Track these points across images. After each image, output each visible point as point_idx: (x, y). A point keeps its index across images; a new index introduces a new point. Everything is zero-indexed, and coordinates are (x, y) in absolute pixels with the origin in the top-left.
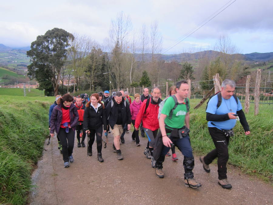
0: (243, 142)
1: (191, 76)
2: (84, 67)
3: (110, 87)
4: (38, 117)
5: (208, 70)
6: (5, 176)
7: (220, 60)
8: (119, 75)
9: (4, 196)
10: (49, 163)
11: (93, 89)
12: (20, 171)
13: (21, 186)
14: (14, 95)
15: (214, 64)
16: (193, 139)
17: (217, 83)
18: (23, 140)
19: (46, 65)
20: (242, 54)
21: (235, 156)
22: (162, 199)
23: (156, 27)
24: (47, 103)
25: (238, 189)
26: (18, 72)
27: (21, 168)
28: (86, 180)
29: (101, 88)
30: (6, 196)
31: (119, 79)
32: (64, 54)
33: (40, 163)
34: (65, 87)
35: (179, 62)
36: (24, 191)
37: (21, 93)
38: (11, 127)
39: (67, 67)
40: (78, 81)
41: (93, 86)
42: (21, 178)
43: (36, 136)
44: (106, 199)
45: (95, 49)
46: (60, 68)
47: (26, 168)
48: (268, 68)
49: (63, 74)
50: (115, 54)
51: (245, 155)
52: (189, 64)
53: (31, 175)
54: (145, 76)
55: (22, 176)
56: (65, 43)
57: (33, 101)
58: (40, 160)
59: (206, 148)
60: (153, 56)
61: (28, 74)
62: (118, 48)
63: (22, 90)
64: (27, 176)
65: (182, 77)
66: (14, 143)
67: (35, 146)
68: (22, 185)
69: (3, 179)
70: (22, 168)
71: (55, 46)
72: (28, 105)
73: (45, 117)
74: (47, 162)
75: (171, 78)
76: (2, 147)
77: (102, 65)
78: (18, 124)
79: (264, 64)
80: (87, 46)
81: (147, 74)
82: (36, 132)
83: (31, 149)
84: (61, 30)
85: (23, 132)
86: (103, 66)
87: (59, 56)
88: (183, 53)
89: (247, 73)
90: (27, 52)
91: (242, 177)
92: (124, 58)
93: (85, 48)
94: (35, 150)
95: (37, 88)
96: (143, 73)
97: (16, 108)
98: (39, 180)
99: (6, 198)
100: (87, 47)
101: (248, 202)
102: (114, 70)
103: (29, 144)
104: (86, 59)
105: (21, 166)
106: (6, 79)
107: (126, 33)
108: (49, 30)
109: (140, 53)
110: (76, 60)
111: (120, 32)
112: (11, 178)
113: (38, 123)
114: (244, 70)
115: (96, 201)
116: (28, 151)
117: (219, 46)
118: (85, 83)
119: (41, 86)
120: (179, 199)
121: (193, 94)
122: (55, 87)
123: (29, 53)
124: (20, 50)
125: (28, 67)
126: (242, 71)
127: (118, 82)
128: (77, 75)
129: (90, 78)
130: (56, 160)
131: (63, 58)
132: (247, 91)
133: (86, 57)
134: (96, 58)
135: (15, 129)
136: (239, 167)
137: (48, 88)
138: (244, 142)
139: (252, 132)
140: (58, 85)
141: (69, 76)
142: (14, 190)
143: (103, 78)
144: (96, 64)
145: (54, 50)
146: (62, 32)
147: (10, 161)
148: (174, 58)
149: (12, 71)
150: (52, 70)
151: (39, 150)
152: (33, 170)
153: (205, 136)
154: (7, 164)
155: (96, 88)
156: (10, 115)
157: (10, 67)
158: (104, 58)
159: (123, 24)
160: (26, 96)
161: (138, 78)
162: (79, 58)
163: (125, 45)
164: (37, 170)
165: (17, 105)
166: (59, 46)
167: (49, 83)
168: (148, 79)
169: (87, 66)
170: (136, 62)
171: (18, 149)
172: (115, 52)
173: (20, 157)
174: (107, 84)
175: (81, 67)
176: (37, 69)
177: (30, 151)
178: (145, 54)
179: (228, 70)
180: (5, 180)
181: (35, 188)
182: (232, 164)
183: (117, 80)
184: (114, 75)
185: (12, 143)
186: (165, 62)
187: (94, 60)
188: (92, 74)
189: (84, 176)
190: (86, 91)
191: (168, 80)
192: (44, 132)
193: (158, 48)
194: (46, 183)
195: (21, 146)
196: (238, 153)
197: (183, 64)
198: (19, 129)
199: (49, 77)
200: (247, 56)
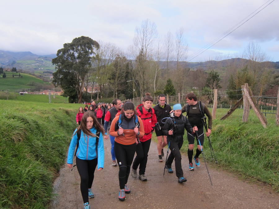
0: (274, 157)
1: (217, 84)
2: (108, 75)
3: (134, 95)
4: (62, 124)
5: (236, 79)
6: (27, 184)
7: (249, 67)
8: (143, 83)
9: (26, 204)
12: (42, 179)
13: (43, 194)
14: (39, 101)
15: (242, 73)
16: (219, 151)
17: (246, 93)
18: (46, 147)
19: (70, 72)
20: (273, 62)
21: (265, 171)
23: (181, 35)
24: (71, 110)
26: (43, 79)
27: (44, 176)
28: (107, 191)
29: (124, 96)
30: (28, 204)
31: (143, 87)
32: (89, 62)
33: (62, 171)
34: (89, 95)
35: (204, 69)
36: (45, 199)
37: (45, 100)
38: (35, 134)
39: (91, 74)
40: (102, 88)
41: (116, 93)
42: (44, 186)
43: (59, 144)
45: (119, 57)
46: (84, 76)
47: (49, 176)
49: (87, 81)
50: (139, 62)
51: (276, 171)
52: (216, 73)
53: (53, 183)
54: (169, 84)
55: (44, 184)
56: (90, 51)
57: (56, 108)
58: (62, 168)
59: (233, 162)
60: (178, 64)
61: (53, 81)
62: (142, 55)
63: (47, 97)
64: (48, 185)
65: (208, 86)
66: (38, 151)
67: (58, 154)
68: (44, 193)
69: (26, 186)
71: (80, 54)
72: (52, 112)
73: (68, 124)
74: (69, 171)
75: (196, 87)
76: (26, 154)
77: (126, 73)
78: (42, 132)
80: (111, 53)
81: (172, 82)
82: (59, 140)
83: (54, 157)
84: (88, 38)
85: (47, 139)
86: (127, 74)
87: (83, 64)
88: (209, 61)
89: (278, 81)
90: (53, 60)
91: (273, 195)
92: (148, 66)
93: (109, 55)
94: (58, 158)
95: (61, 95)
96: (167, 81)
97: (40, 115)
98: (61, 189)
99: (28, 206)
100: (112, 55)
102: (137, 78)
103: (52, 151)
104: (110, 66)
105: (43, 174)
106: (32, 85)
107: (151, 40)
108: (76, 38)
109: (164, 60)
111: (145, 40)
112: (33, 186)
113: (62, 130)
114: (275, 78)
116: (50, 159)
117: (248, 53)
118: (108, 91)
119: (65, 93)
121: (219, 104)
123: (55, 61)
124: (46, 58)
125: (53, 74)
126: (272, 80)
127: (142, 90)
128: (101, 82)
129: (113, 86)
131: (88, 66)
132: (278, 102)
134: (120, 66)
135: (39, 136)
136: (270, 185)
137: (72, 95)
138: (275, 157)
140: (82, 93)
141: (93, 83)
142: (35, 198)
143: (127, 85)
144: (120, 72)
145: (79, 57)
146: (88, 40)
147: (33, 169)
148: (200, 65)
149: (39, 77)
150: (77, 77)
151: (62, 157)
152: (55, 178)
153: (233, 149)
154: (30, 172)
155: (119, 95)
156: (35, 122)
157: (36, 74)
158: (127, 66)
159: (147, 31)
160: (51, 103)
161: (162, 86)
162: (103, 66)
163: (150, 53)
164: (58, 178)
165: (42, 112)
166: (84, 54)
167: (73, 90)
168: (173, 87)
169: (111, 73)
170: (160, 70)
171: (41, 156)
172: (139, 59)
173: (42, 165)
174: (130, 92)
175: (105, 75)
176: (62, 76)
177: (52, 159)
178: (170, 61)
179: (257, 79)
180: (27, 188)
181: (57, 197)
182: (262, 180)
183: (140, 88)
184: (138, 83)
185: (36, 150)
186: (190, 70)
187: (118, 68)
188: (116, 82)
189: (105, 187)
190: (109, 99)
191: (193, 88)
192: (67, 140)
193: (183, 56)
194: (67, 193)
195: (45, 154)
196: (268, 169)
197: (209, 72)
198: (43, 136)
199: (74, 85)
200: (277, 64)
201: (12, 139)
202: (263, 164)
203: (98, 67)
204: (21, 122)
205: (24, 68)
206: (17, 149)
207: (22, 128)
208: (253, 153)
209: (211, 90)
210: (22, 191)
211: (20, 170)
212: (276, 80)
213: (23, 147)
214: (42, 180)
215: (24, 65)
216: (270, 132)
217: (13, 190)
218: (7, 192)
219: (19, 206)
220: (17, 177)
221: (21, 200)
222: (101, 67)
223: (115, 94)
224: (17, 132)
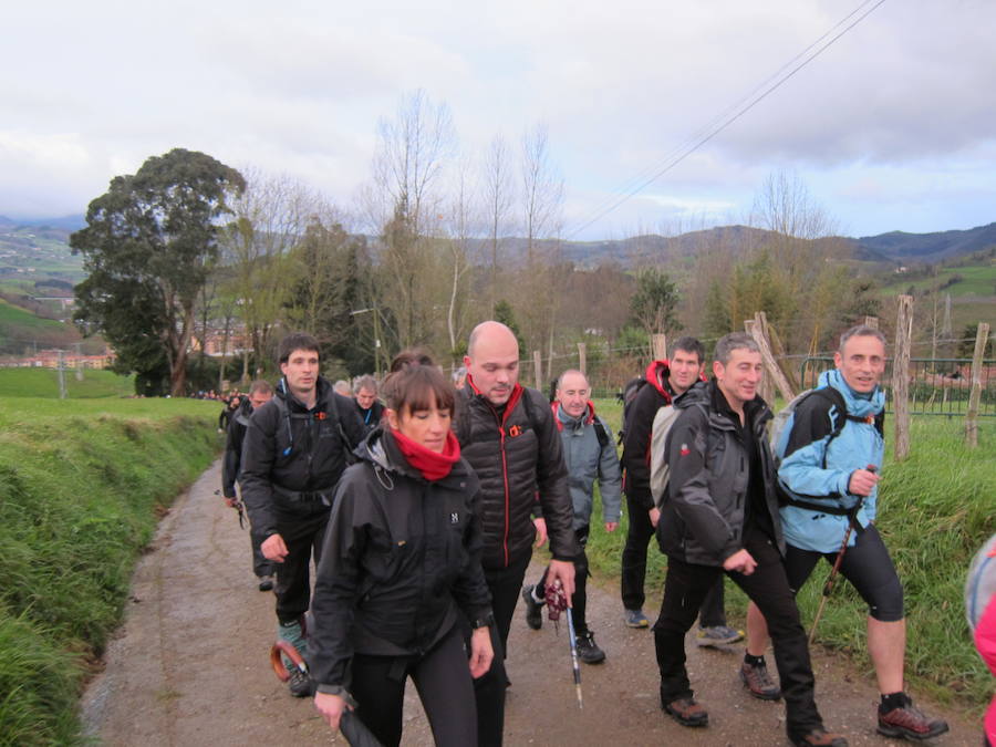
1: (667, 317)
2: (282, 290)
3: (377, 359)
4: (109, 475)
7: (772, 258)
8: (408, 318)
10: (148, 650)
12: (36, 685)
13: (42, 740)
14: (20, 392)
15: (751, 275)
18: (50, 564)
19: (140, 280)
20: (850, 240)
21: (831, 609)
23: (540, 147)
24: (145, 424)
26: (36, 310)
27: (43, 674)
28: (286, 713)
29: (342, 365)
31: (411, 332)
32: (211, 244)
33: (114, 650)
34: (212, 364)
35: (624, 266)
37: (45, 388)
38: (7, 517)
39: (218, 289)
40: (261, 341)
42: (43, 712)
43: (101, 549)
45: (320, 225)
46: (192, 294)
47: (62, 672)
48: (943, 287)
49: (205, 314)
50: (394, 243)
52: (663, 276)
53: (80, 696)
55: (46, 701)
56: (214, 203)
57: (88, 418)
58: (116, 639)
60: (533, 249)
61: (77, 316)
62: (403, 219)
63: (53, 376)
64: (63, 704)
65: (637, 323)
66: (19, 578)
67: (98, 587)
68: (44, 736)
70: (46, 674)
71: (176, 214)
72: (73, 431)
73: (136, 476)
74: (143, 648)
75: (597, 327)
77: (348, 282)
78: (35, 507)
79: (928, 272)
80: (292, 212)
81: (513, 310)
82: (102, 534)
83: (80, 600)
84: (198, 155)
85: (54, 535)
86: (350, 286)
87: (187, 251)
88: (640, 237)
89: (867, 303)
90: (73, 237)
91: (856, 686)
92: (426, 255)
93: (285, 219)
94: (96, 603)
95: (107, 368)
96: (497, 309)
97: (26, 445)
98: (111, 717)
100: (294, 217)
102: (389, 300)
103: (75, 579)
104: (289, 260)
105: (42, 666)
107: (433, 164)
108: (155, 158)
109: (483, 236)
110: (253, 262)
111: (411, 164)
112: (3, 713)
113: (110, 499)
114: (857, 293)
116: (69, 606)
117: (767, 212)
119: (122, 359)
122: (174, 361)
123: (79, 241)
124: (45, 229)
125: (77, 288)
126: (849, 297)
127: (405, 342)
128: (256, 318)
130: (175, 637)
131: (205, 259)
133: (290, 254)
134: (327, 258)
135: (20, 524)
136: (846, 652)
137: (150, 367)
139: (889, 523)
140: (186, 357)
141: (225, 321)
143: (351, 327)
144: (326, 279)
145: (170, 228)
146: (198, 162)
148: (606, 252)
149: (17, 304)
150: (164, 299)
151: (113, 599)
152: (85, 680)
155: (326, 363)
156: (5, 471)
157: (7, 291)
158: (352, 256)
159: (421, 134)
160: (66, 396)
162: (261, 259)
163: (430, 210)
164: (101, 678)
165: (33, 432)
166: (191, 214)
167: (152, 347)
169: (291, 285)
170: (470, 270)
171: (33, 599)
172: (395, 233)
173: (38, 631)
174: (365, 351)
175: (272, 290)
176: (109, 296)
177: (77, 608)
178: (503, 239)
179: (801, 296)
183: (401, 336)
184: (392, 317)
185: (12, 576)
186: (576, 269)
187: (320, 264)
188: (312, 316)
189: (279, 698)
191: (588, 331)
192: (130, 534)
193: (547, 219)
194: (134, 729)
195: (45, 590)
196: (841, 598)
197: (640, 277)
198: (38, 524)
199: (153, 328)
200: (866, 245)
203: (245, 264)
209: (649, 338)
212: (861, 299)
214: (38, 687)
222: (257, 264)
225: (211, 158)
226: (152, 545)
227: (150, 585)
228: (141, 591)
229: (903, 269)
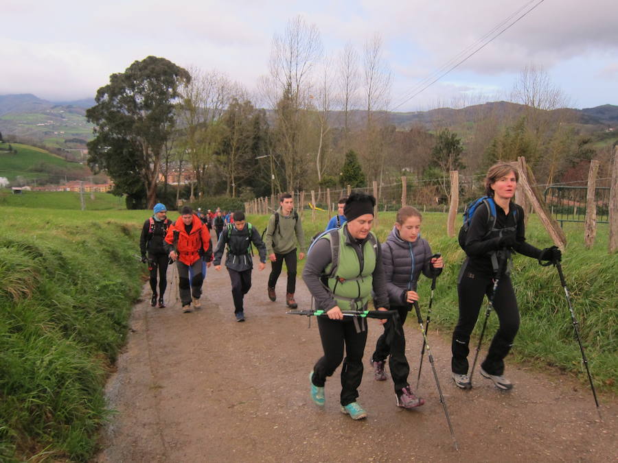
0: (581, 314)
1: (456, 160)
2: (214, 143)
3: (272, 187)
4: (114, 256)
5: (497, 148)
6: (48, 390)
8: (291, 161)
9: (49, 435)
10: (141, 360)
11: (234, 194)
12: (80, 379)
13: (84, 411)
14: (59, 206)
15: (512, 134)
18: (83, 308)
19: (128, 138)
20: (576, 110)
21: (564, 345)
22: (398, 443)
23: (376, 51)
24: (133, 225)
25: (573, 424)
26: (66, 157)
27: (84, 372)
28: (226, 400)
29: (251, 190)
30: (53, 433)
31: (293, 170)
32: (170, 115)
33: (122, 360)
34: (172, 189)
35: (428, 128)
36: (90, 422)
37: (72, 204)
38: (58, 280)
39: (175, 143)
40: (201, 175)
41: (233, 185)
42: (84, 394)
43: (112, 300)
44: (273, 443)
45: (238, 104)
46: (159, 147)
47: (94, 372)
49: (167, 158)
50: (283, 115)
52: (453, 135)
53: (103, 386)
54: (351, 162)
55: (86, 388)
56: (170, 90)
57: (100, 222)
58: (122, 353)
60: (370, 117)
61: (90, 161)
62: (288, 99)
63: (77, 197)
64: (95, 390)
65: (436, 164)
66: (67, 316)
67: (112, 323)
68: (86, 408)
69: (45, 395)
70: (86, 373)
71: (147, 97)
72: (93, 230)
73: (130, 257)
74: (139, 359)
75: (410, 166)
76: (41, 324)
77: (254, 138)
78: (73, 274)
80: (219, 95)
81: (358, 157)
82: (113, 291)
83: (102, 329)
84: (162, 60)
85: (85, 292)
86: (255, 141)
87: (156, 120)
88: (439, 109)
89: (587, 152)
90: (88, 111)
91: (580, 394)
92: (303, 121)
93: (215, 99)
94: (111, 332)
95: (109, 192)
96: (347, 156)
97: (66, 237)
98: (122, 399)
99: (53, 437)
100: (220, 98)
101: (596, 453)
102: (280, 150)
103: (98, 318)
104: (218, 125)
105: (82, 368)
106: (41, 171)
107: (308, 63)
108: (137, 61)
109: (339, 109)
110: (196, 127)
111: (293, 63)
112: (62, 395)
113: (116, 270)
114: (580, 146)
115: (250, 446)
116: (95, 333)
117: (522, 91)
118: (215, 180)
119: (117, 186)
120: (438, 446)
122: (149, 188)
123: (92, 114)
124: (70, 107)
125: (88, 144)
126: (574, 148)
127: (290, 177)
128: (198, 161)
129: (226, 169)
130: (157, 352)
131: (167, 124)
132: (590, 195)
133: (218, 121)
134: (241, 123)
135: (66, 284)
136: (574, 373)
137: (134, 192)
138: (583, 315)
139: (603, 292)
140: (156, 185)
141: (179, 164)
142: (68, 421)
143: (256, 167)
144: (240, 137)
145: (147, 106)
146: (163, 64)
147: (60, 357)
148: (417, 119)
149: (55, 153)
150: (143, 150)
151: (120, 330)
152: (107, 376)
154: (54, 364)
155: (240, 189)
156: (55, 253)
157: (48, 145)
158: (257, 122)
160: (85, 209)
161: (334, 166)
162: (201, 124)
163: (306, 93)
164: (115, 376)
165: (69, 230)
166: (158, 97)
167: (135, 179)
168: (359, 168)
169: (219, 140)
170: (330, 131)
171: (75, 329)
172: (284, 108)
173: (79, 347)
174: (265, 182)
175: (207, 144)
176: (109, 148)
177: (100, 334)
178: (352, 111)
179: (543, 147)
180: (49, 398)
181: (114, 417)
182: (557, 364)
183: (287, 172)
184: (282, 160)
185: (62, 315)
186: (397, 130)
187: (237, 128)
188: (232, 159)
189: (221, 390)
190: (218, 197)
191: (404, 170)
192: (128, 292)
193: (380, 98)
194: (136, 406)
195: (81, 323)
196: (570, 339)
197: (438, 135)
198: (76, 284)
199: (136, 168)
200: (586, 114)
201: (7, 292)
202: (558, 331)
203: (191, 128)
204: (25, 255)
205: (18, 131)
206: (20, 314)
207: (28, 266)
208: (537, 308)
209: (444, 174)
210: (38, 406)
211: (30, 360)
212: (583, 149)
213: (32, 309)
215: (20, 125)
216: (573, 261)
217: (18, 405)
218: (4, 410)
219: (34, 439)
220: (24, 377)
221: (36, 426)
222: (198, 127)
223: (231, 187)
224: (17, 275)
225: (170, 62)
226: (141, 298)
227: (141, 322)
228: (136, 325)
229: (611, 129)
